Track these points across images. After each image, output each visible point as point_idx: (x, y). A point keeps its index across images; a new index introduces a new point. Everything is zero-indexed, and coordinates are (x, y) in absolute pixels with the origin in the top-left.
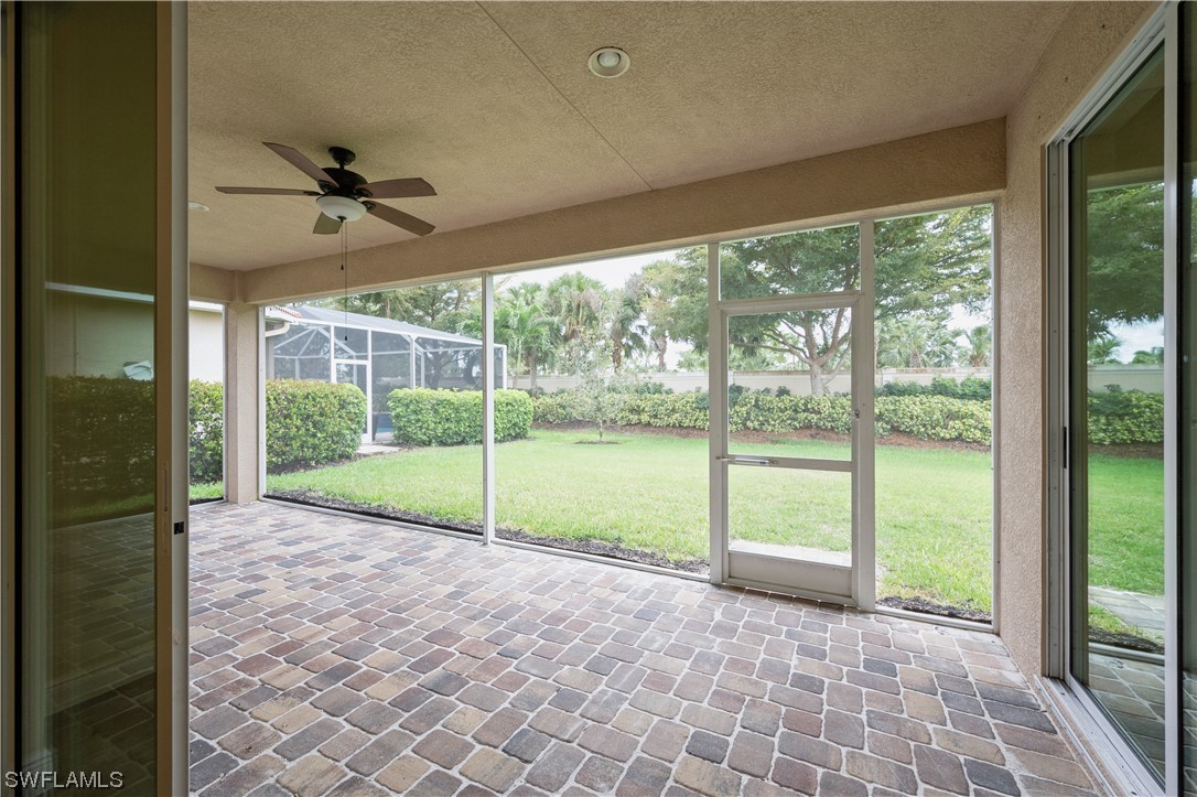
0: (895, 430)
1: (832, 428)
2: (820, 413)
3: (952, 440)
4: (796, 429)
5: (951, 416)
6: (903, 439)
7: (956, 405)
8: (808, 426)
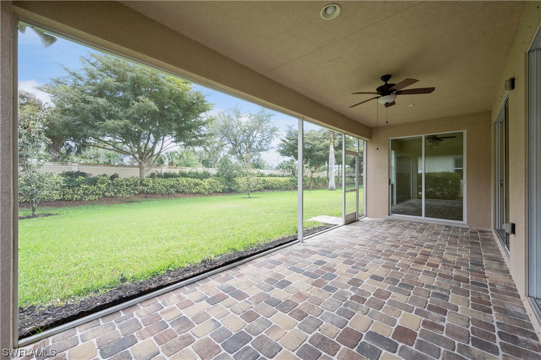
0: (177, 192)
1: (154, 192)
2: (148, 186)
3: (197, 193)
4: (135, 194)
5: (196, 185)
6: (181, 195)
7: (197, 181)
8: (142, 192)
